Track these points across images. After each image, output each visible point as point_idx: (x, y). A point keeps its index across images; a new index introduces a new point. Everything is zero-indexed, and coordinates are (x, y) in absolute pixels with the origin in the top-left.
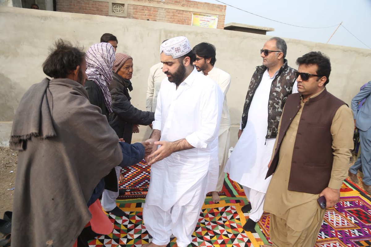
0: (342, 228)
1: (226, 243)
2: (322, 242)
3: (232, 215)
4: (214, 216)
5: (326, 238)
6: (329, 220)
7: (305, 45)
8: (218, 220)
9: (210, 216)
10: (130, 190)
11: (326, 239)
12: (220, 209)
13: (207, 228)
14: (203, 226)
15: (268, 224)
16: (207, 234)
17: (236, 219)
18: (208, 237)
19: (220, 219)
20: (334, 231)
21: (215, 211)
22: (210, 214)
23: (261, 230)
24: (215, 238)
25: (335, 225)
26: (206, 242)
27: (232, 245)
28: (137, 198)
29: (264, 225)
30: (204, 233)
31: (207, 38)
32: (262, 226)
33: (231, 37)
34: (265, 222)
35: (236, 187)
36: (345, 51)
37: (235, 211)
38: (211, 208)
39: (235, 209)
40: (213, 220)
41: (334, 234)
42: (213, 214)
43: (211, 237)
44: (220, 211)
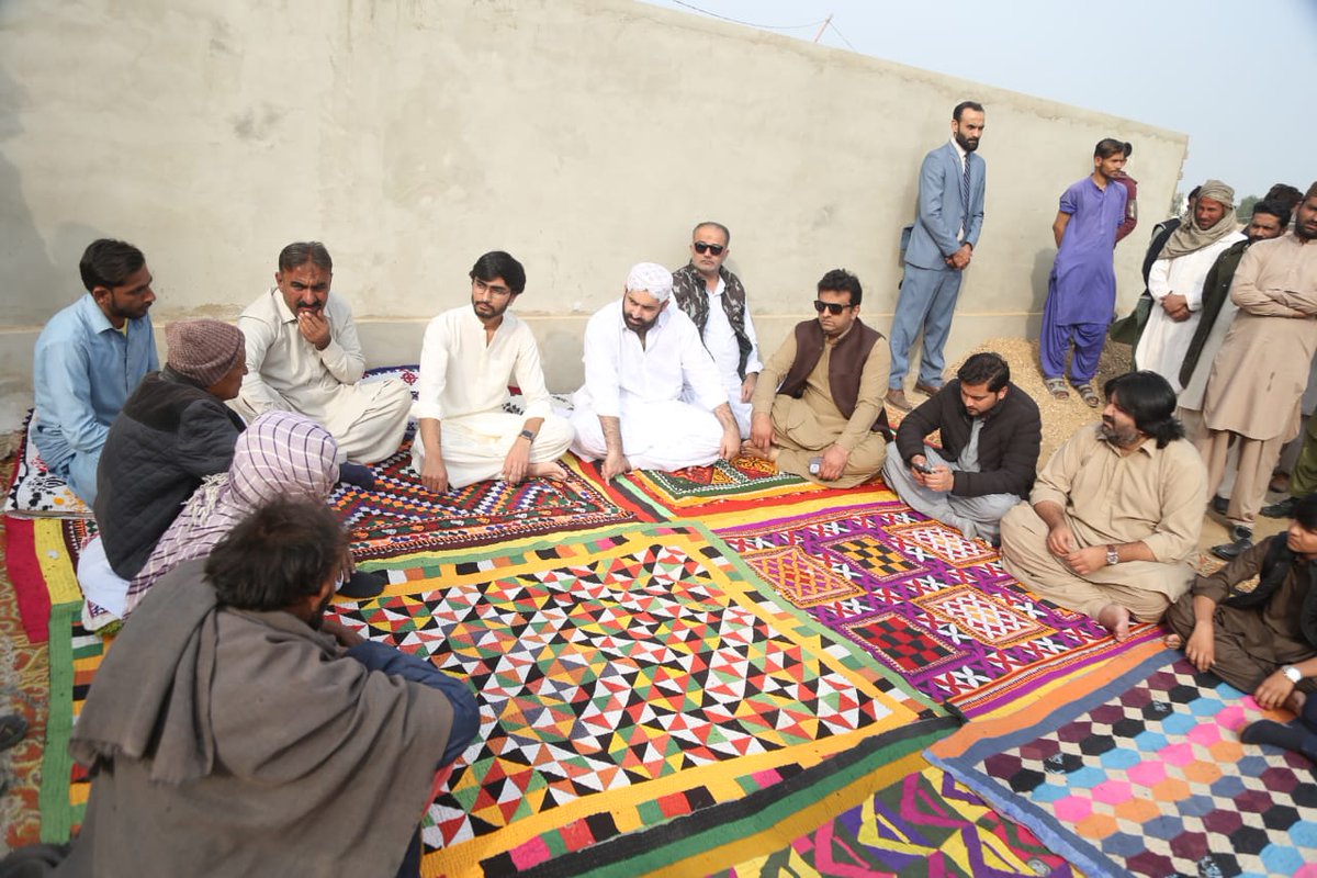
0: (971, 562)
1: (699, 635)
2: (936, 598)
3: (682, 566)
4: (631, 576)
5: (941, 588)
6: (935, 547)
7: (802, 54)
8: (648, 586)
9: (620, 578)
10: (395, 531)
11: (943, 591)
12: (641, 556)
13: (627, 609)
14: (612, 604)
15: (788, 576)
16: (634, 623)
17: (698, 575)
18: (643, 630)
19: (653, 582)
20: (954, 571)
21: (628, 563)
22: (616, 573)
23: (779, 594)
24: (663, 630)
25: (952, 558)
26: (642, 643)
27: (719, 638)
28: (417, 550)
29: (778, 580)
30: (625, 621)
31: (511, 10)
32: (774, 585)
33: (588, 14)
34: (777, 573)
35: (658, 497)
36: (907, 80)
37: (685, 557)
38: (613, 558)
39: (682, 551)
40: (634, 588)
41: (958, 578)
42: (625, 572)
43: (652, 629)
44: (642, 562)
